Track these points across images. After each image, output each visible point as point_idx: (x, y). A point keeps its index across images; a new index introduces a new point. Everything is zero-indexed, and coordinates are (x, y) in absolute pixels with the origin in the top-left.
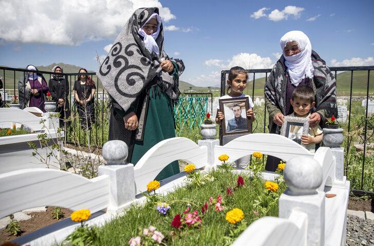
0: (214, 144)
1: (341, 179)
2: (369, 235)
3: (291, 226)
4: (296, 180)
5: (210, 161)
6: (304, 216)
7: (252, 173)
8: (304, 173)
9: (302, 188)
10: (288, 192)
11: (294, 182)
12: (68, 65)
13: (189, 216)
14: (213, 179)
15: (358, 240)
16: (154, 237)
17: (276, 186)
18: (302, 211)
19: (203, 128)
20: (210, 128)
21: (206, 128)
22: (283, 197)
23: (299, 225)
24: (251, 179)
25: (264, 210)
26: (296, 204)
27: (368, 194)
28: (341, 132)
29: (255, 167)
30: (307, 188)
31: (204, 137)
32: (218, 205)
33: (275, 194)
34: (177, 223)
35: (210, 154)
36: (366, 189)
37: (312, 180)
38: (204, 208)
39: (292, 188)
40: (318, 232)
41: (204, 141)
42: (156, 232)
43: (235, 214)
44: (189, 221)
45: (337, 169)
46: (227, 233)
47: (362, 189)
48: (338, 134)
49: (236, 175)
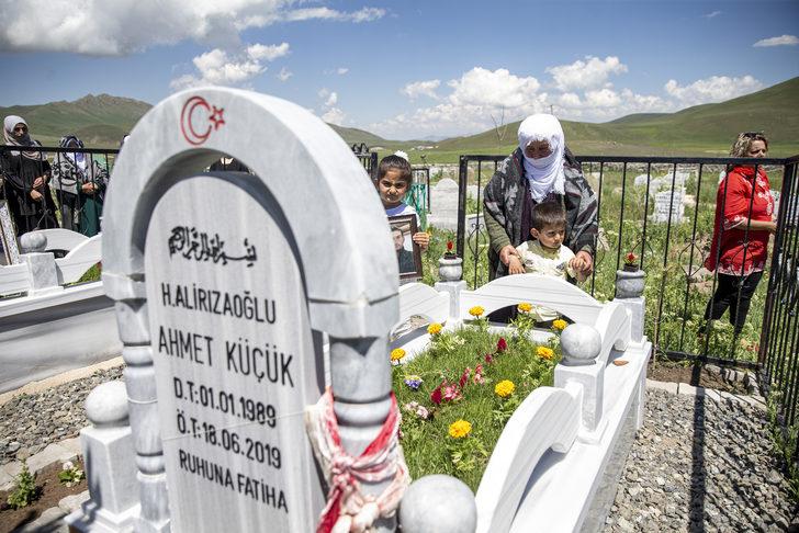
0: (459, 288)
1: (639, 340)
2: (676, 415)
3: (565, 395)
4: (573, 350)
5: (454, 312)
6: (579, 387)
7: (516, 332)
8: (581, 343)
9: (579, 358)
10: (563, 362)
11: (570, 352)
12: (119, 98)
13: (449, 389)
14: (463, 341)
15: (660, 421)
16: (419, 412)
17: (550, 352)
18: (577, 381)
19: (442, 265)
20: (453, 265)
21: (448, 265)
22: (559, 367)
23: (574, 396)
24: (515, 340)
25: (535, 382)
26: (571, 374)
27: (689, 357)
28: (642, 277)
29: (521, 324)
30: (584, 358)
31: (444, 279)
32: (478, 376)
33: (549, 362)
34: (437, 398)
35: (454, 304)
36: (687, 350)
37: (589, 351)
38: (463, 380)
39: (568, 358)
40: (593, 402)
41: (445, 284)
42: (420, 407)
43: (505, 387)
44: (448, 396)
45: (634, 327)
46: (497, 407)
47: (681, 350)
48: (636, 280)
49: (494, 335)
